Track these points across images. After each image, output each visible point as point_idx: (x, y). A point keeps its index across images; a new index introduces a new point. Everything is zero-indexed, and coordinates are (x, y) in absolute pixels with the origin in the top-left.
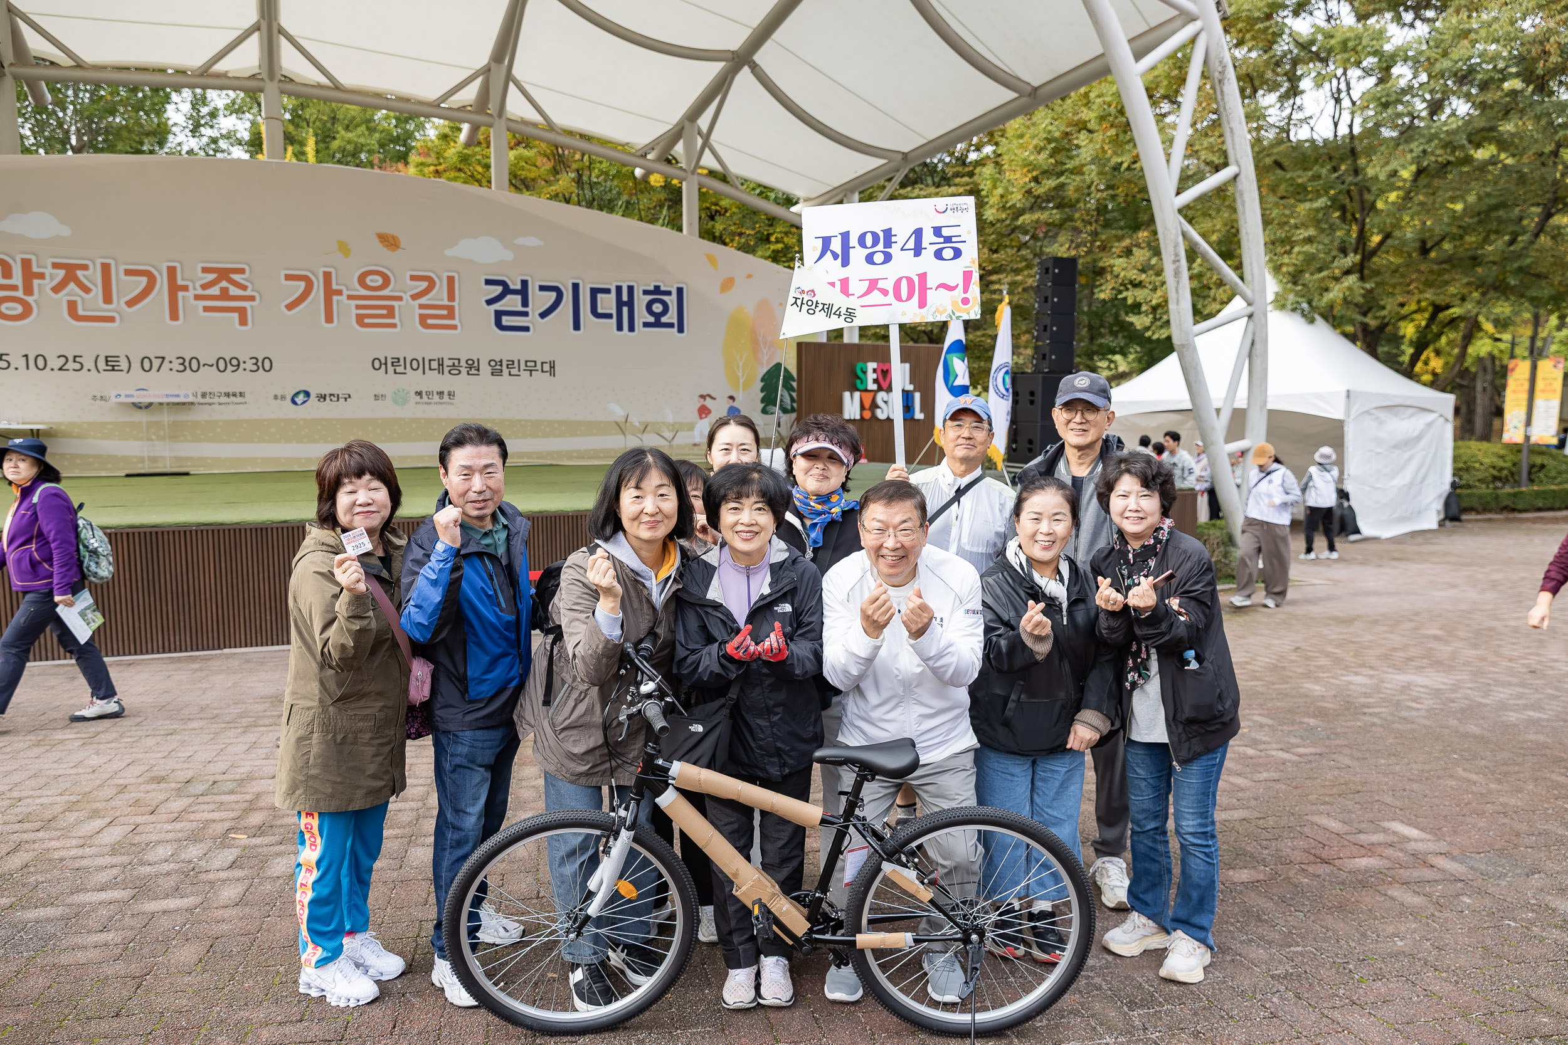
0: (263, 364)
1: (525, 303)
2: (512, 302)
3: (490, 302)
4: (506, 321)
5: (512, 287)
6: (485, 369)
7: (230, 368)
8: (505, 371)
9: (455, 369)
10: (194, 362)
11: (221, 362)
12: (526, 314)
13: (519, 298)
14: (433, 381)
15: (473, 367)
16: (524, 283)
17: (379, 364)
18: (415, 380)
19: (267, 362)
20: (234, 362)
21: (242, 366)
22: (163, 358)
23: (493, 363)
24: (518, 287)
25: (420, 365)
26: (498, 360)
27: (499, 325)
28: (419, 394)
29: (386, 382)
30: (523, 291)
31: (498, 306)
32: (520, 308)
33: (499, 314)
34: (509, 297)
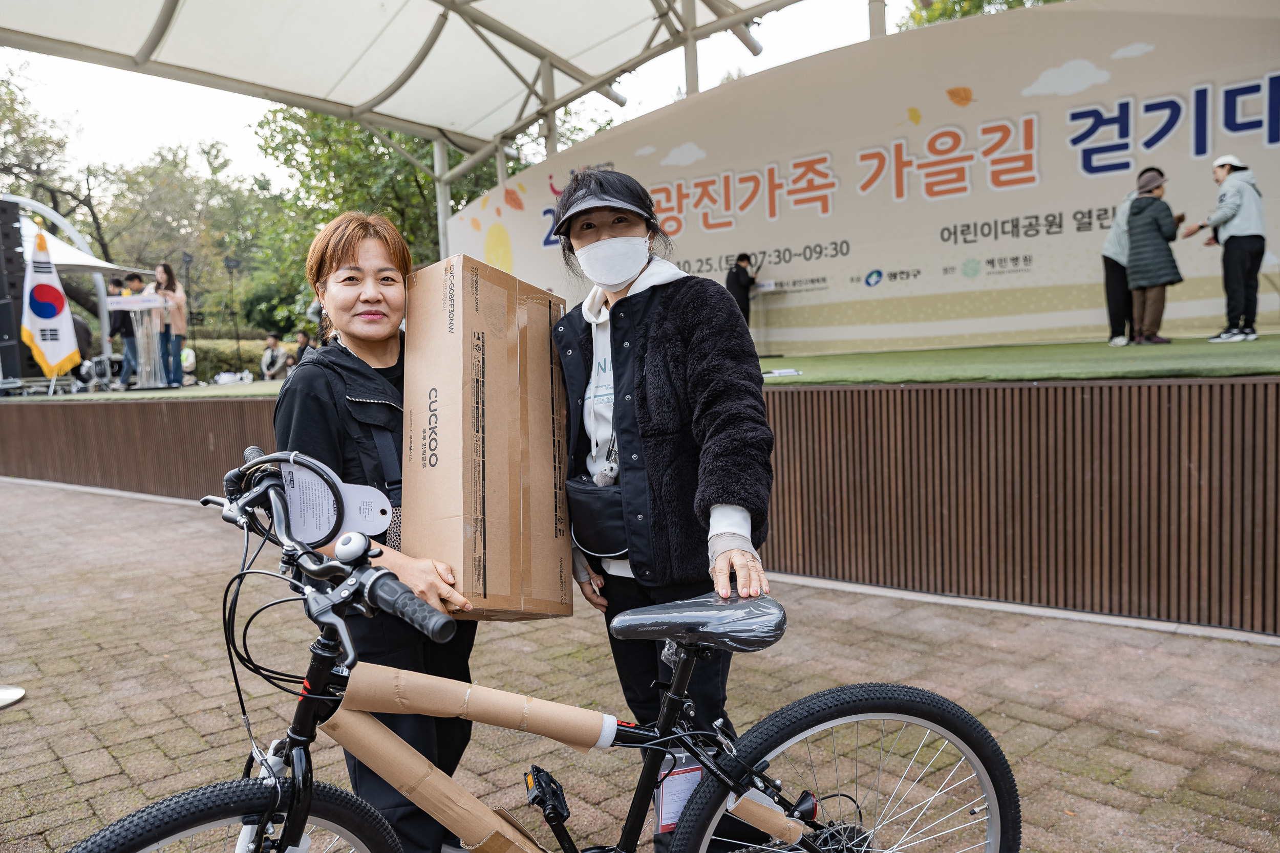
0: (841, 248)
1: (1124, 133)
2: (1109, 135)
3: (1076, 141)
4: (1098, 160)
5: (1106, 115)
6: (1070, 224)
7: (815, 255)
8: (1096, 223)
9: (1032, 229)
10: (787, 254)
11: (808, 251)
12: (1125, 147)
13: (1115, 128)
14: (1008, 246)
15: (1054, 223)
16: (1124, 107)
17: (948, 234)
18: (986, 247)
19: (845, 246)
20: (818, 249)
21: (824, 252)
22: (764, 253)
23: (1079, 216)
24: (1115, 113)
25: (991, 229)
26: (1086, 210)
27: (1088, 167)
28: (991, 262)
29: (957, 252)
30: (1123, 120)
31: (1087, 144)
32: (1117, 141)
33: (1088, 154)
34: (1102, 130)
